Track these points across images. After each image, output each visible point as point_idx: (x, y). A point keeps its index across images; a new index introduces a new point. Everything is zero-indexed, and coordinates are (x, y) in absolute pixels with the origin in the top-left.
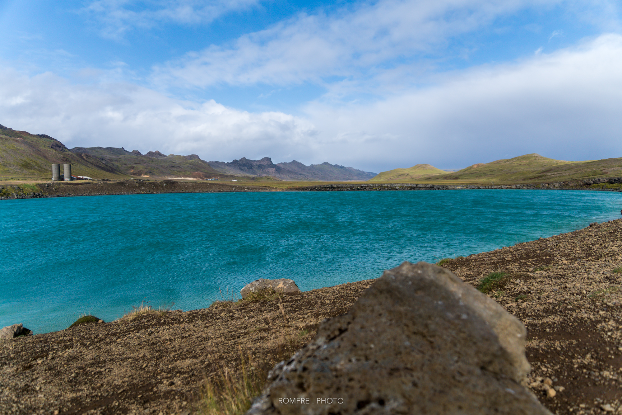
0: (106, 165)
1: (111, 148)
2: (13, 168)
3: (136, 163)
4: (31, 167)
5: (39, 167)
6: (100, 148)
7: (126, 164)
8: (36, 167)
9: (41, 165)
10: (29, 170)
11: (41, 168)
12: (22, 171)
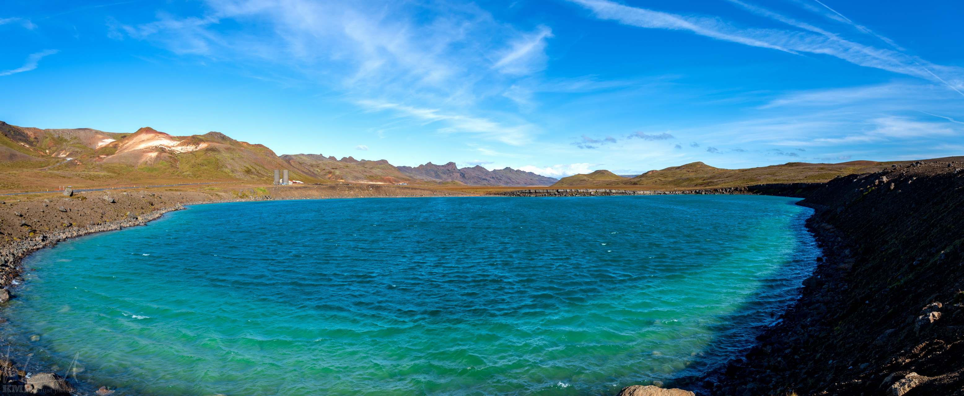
0: (309, 171)
1: (311, 155)
2: (238, 174)
3: (333, 169)
4: (252, 172)
5: (258, 172)
6: (303, 155)
7: (324, 170)
8: (255, 173)
9: (259, 171)
10: (250, 175)
11: (259, 173)
12: (246, 176)
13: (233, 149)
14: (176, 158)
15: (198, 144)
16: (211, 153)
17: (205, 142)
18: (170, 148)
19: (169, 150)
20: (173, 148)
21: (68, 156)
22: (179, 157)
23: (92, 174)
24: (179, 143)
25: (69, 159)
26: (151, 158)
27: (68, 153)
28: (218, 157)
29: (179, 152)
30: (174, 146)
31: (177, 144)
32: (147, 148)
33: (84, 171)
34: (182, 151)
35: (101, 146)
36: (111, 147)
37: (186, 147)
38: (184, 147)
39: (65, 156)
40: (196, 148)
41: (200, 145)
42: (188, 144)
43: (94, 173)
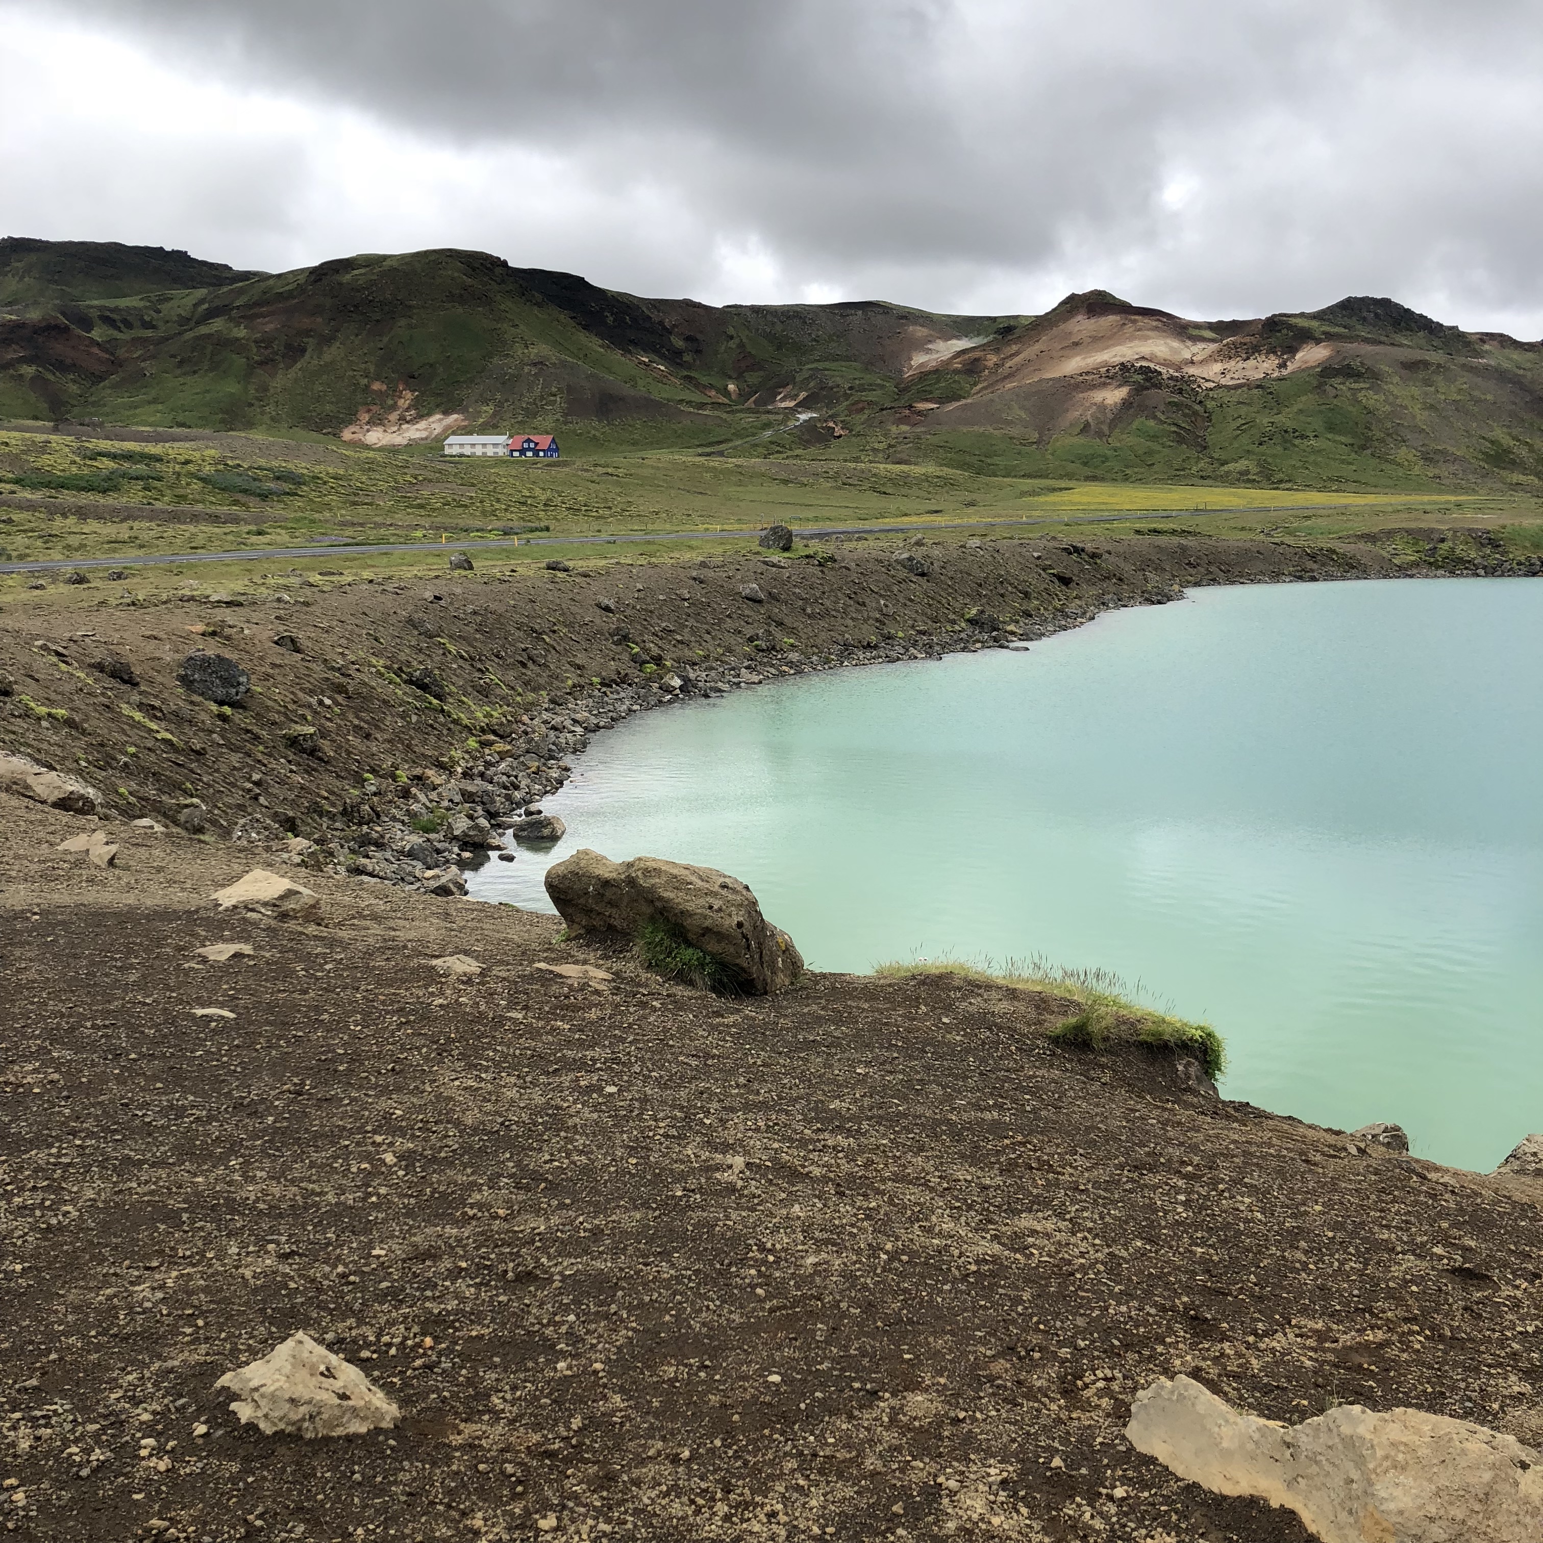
13: (1439, 366)
14: (1197, 407)
15: (1292, 350)
16: (1343, 386)
17: (1318, 341)
18: (1179, 369)
19: (1171, 378)
20: (1191, 370)
21: (805, 405)
22: (1210, 405)
23: (883, 473)
24: (1213, 347)
25: (803, 417)
26: (1102, 407)
27: (803, 395)
28: (1371, 398)
29: (1212, 385)
30: (1192, 362)
31: (1208, 352)
32: (1087, 373)
33: (856, 460)
34: (1224, 382)
35: (921, 365)
36: (956, 372)
37: (1241, 365)
38: (1233, 363)
39: (792, 404)
40: (1283, 365)
41: (1299, 356)
42: (1252, 351)
43: (889, 467)
